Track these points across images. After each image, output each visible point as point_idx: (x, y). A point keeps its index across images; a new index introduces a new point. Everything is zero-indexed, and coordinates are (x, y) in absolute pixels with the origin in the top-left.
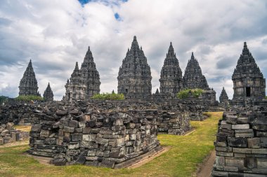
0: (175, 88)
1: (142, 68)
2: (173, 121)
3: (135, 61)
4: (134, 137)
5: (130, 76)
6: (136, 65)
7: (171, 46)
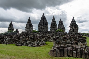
0: (55, 29)
1: (46, 23)
2: (50, 38)
3: (43, 21)
4: (39, 41)
5: (42, 26)
6: (44, 22)
7: (54, 17)
